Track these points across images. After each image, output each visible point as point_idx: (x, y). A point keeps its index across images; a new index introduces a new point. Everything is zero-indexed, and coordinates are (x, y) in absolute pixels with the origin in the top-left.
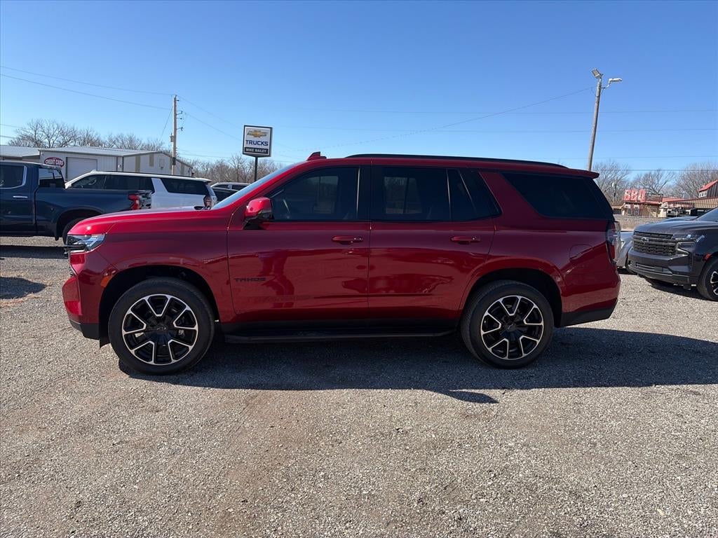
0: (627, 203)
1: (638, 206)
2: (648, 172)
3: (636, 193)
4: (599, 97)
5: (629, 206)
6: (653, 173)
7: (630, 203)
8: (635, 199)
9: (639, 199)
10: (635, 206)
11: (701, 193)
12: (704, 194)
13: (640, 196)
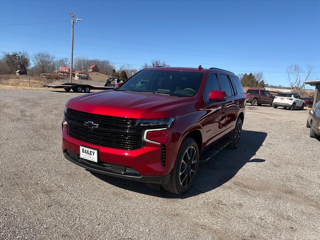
0: (61, 73)
1: (66, 74)
2: (62, 59)
3: (65, 68)
4: (73, 26)
5: (62, 74)
6: (64, 59)
7: (63, 73)
8: (64, 71)
9: (66, 71)
10: (65, 74)
11: (90, 70)
12: (91, 70)
13: (66, 70)
